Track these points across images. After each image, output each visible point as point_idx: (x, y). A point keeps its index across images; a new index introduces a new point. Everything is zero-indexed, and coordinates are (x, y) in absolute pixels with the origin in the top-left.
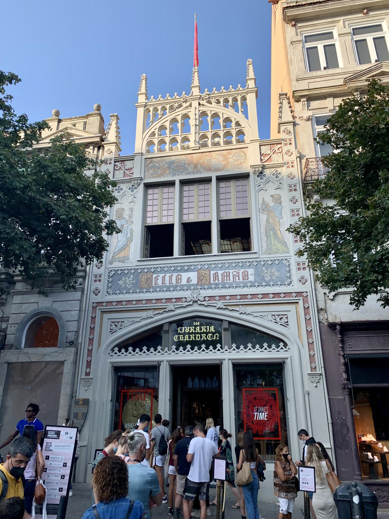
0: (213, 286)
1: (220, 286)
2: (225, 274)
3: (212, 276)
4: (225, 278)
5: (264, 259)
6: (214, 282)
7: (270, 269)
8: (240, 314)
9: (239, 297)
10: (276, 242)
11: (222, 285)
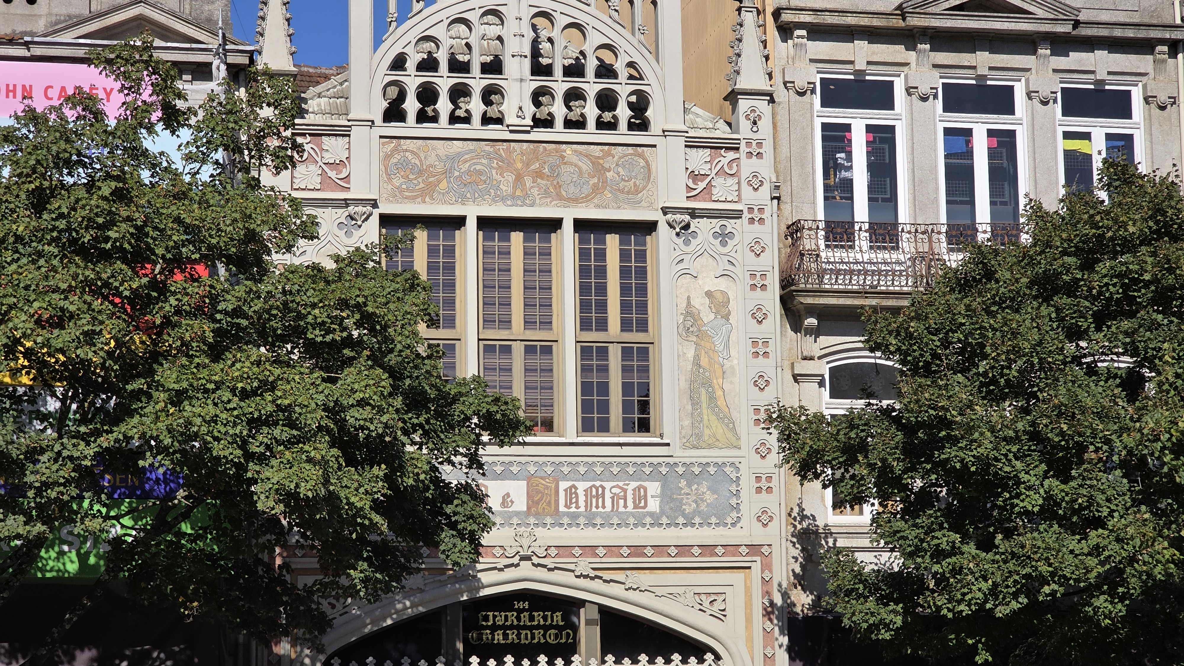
0: (566, 520)
1: (582, 520)
2: (594, 490)
3: (562, 494)
4: (594, 500)
5: (683, 460)
6: (566, 510)
7: (696, 486)
8: (626, 590)
9: (625, 551)
10: (713, 417)
11: (586, 517)
